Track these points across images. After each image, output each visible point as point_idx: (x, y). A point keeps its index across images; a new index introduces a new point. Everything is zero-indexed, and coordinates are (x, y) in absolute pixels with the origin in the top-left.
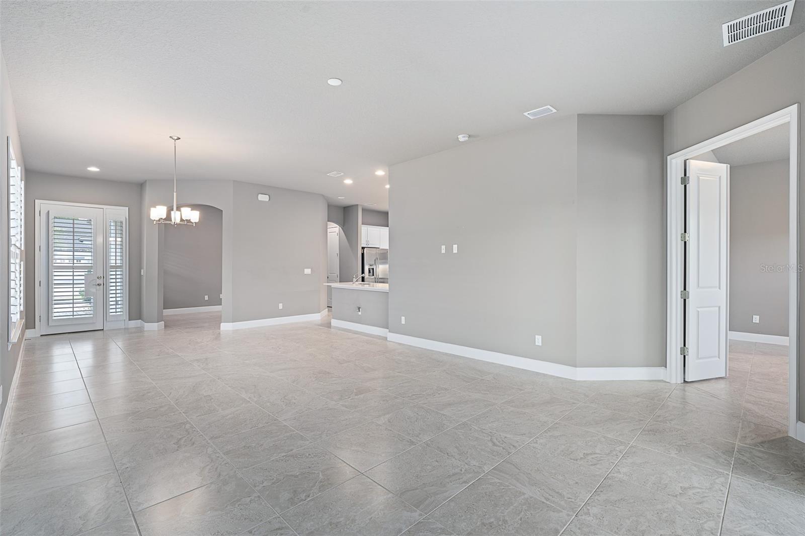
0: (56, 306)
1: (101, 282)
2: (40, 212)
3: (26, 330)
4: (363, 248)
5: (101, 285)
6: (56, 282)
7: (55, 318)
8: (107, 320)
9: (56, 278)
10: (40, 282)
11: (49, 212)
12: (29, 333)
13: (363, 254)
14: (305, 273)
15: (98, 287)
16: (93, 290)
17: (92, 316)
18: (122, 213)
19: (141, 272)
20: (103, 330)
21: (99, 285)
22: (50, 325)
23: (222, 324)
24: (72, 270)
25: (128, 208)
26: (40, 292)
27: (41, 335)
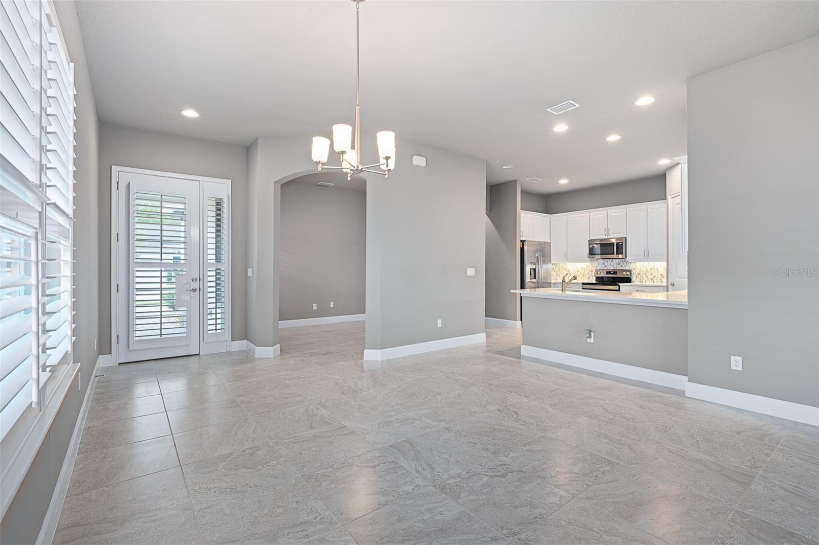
0: (138, 322)
1: (196, 285)
2: (118, 183)
3: (100, 356)
4: (523, 242)
5: (196, 290)
6: (138, 286)
7: (137, 338)
8: (205, 341)
9: (138, 280)
10: (118, 285)
11: (129, 183)
12: (103, 361)
13: (522, 250)
14: (468, 275)
15: (192, 293)
16: (186, 297)
17: (185, 334)
18: (222, 188)
19: (247, 273)
20: (199, 354)
21: (194, 290)
22: (130, 349)
23: (365, 351)
24: (159, 269)
25: (231, 181)
26: (118, 300)
27: (119, 364)
